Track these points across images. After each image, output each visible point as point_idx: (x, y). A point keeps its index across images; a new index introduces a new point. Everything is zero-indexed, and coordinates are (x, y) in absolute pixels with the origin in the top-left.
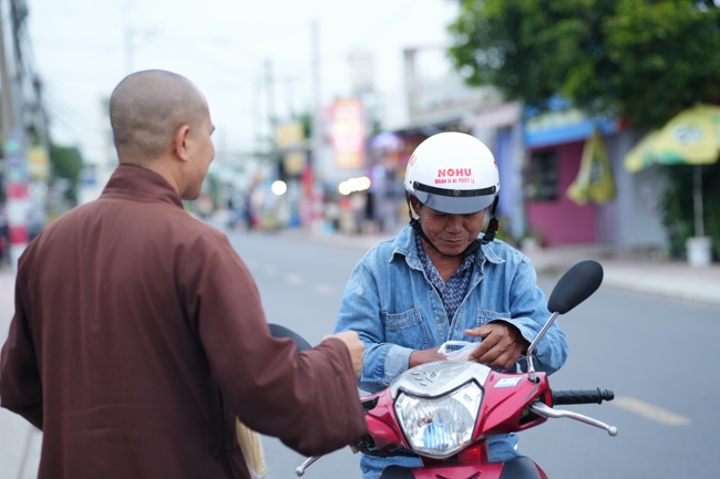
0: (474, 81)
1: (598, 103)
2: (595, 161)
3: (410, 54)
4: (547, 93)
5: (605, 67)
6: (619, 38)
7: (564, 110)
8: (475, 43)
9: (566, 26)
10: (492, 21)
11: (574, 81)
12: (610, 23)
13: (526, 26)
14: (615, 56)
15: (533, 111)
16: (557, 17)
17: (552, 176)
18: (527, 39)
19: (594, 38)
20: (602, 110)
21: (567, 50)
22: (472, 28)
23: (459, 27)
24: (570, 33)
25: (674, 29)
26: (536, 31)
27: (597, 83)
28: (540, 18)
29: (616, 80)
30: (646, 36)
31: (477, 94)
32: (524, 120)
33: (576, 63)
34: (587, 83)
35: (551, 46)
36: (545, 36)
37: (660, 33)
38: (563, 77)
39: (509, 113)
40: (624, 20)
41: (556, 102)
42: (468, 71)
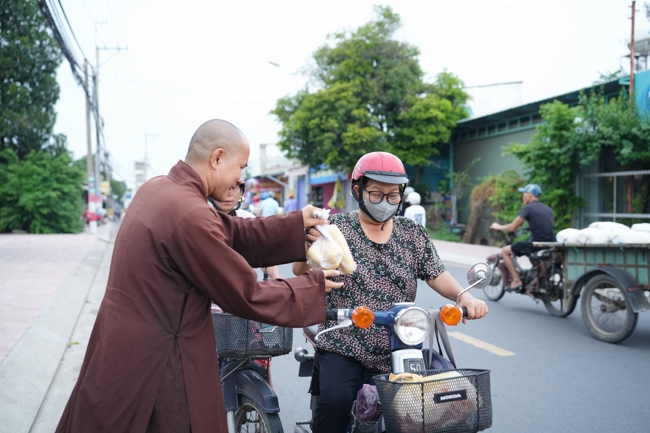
0: (289, 156)
1: (340, 167)
2: (339, 191)
3: (263, 147)
4: (320, 162)
5: (342, 152)
6: (348, 141)
7: (326, 170)
8: (289, 140)
9: (326, 135)
10: (297, 131)
11: (330, 158)
12: (344, 134)
13: (311, 134)
14: (346, 148)
15: (312, 170)
16: (324, 131)
17: (320, 198)
18: (310, 140)
19: (339, 141)
20: (342, 170)
21: (327, 145)
22: (287, 134)
23: (283, 133)
24: (329, 138)
25: (370, 139)
26: (315, 136)
27: (339, 159)
28: (317, 131)
29: (347, 158)
30: (358, 141)
31: (290, 163)
32: (309, 173)
33: (331, 151)
34: (335, 158)
35: (321, 143)
36: (318, 138)
37: (364, 140)
38: (326, 156)
39: (304, 171)
40: (350, 134)
41: (322, 166)
42: (286, 152)
